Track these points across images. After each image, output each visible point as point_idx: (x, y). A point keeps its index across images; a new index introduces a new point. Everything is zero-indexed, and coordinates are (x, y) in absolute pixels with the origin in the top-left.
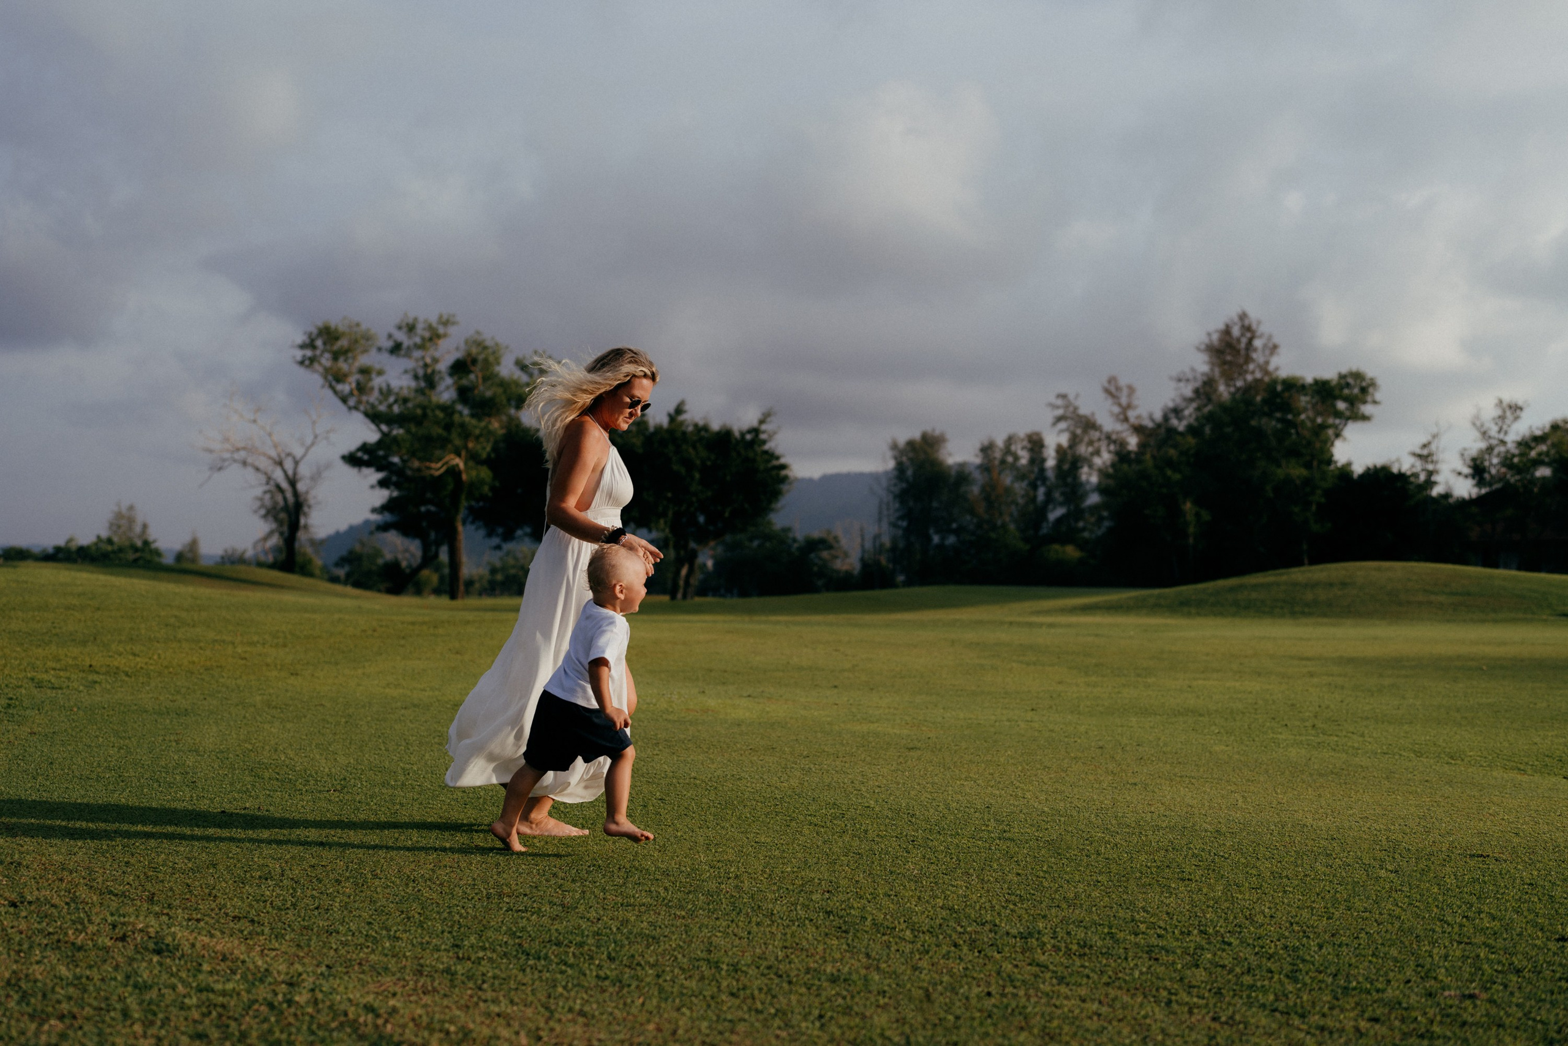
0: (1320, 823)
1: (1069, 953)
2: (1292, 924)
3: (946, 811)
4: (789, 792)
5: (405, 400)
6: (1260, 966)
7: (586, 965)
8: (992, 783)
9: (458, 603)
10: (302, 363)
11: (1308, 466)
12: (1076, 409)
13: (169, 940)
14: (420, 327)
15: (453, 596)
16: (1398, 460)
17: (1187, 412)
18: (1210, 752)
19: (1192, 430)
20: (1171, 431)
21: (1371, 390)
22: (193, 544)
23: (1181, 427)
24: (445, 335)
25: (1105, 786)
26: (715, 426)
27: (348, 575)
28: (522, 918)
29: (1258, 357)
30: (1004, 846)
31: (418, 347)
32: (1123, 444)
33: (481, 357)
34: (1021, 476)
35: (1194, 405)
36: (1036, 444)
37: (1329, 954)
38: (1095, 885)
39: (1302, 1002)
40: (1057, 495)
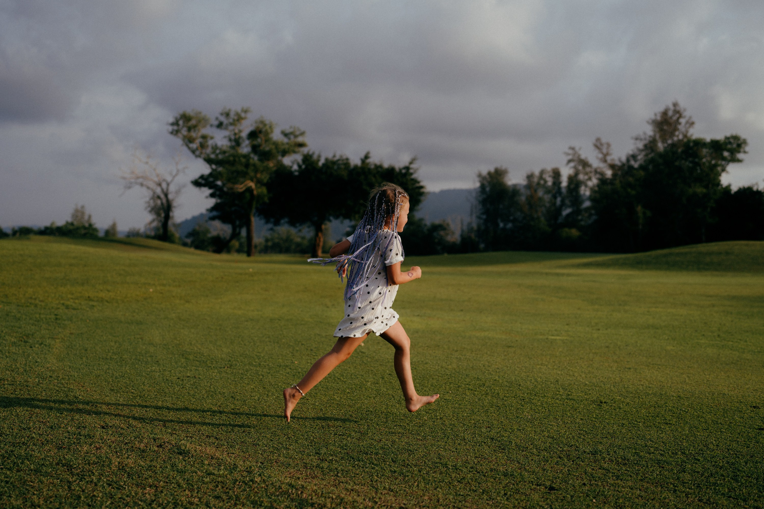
0: (732, 393)
1: (618, 463)
2: (728, 450)
3: (535, 383)
4: (453, 371)
5: (224, 152)
6: (717, 473)
7: (383, 465)
8: (555, 367)
9: (252, 258)
10: (172, 133)
11: (706, 187)
12: (579, 156)
13: (183, 448)
14: (232, 114)
15: (249, 254)
16: (757, 184)
17: (639, 157)
18: (665, 350)
19: (641, 167)
20: (631, 168)
21: (743, 145)
22: (114, 226)
23: (636, 165)
24: (245, 118)
25: (614, 369)
26: (386, 165)
27: (193, 242)
28: (343, 439)
29: (682, 127)
30: (570, 403)
31: (231, 124)
32: (602, 174)
33: (264, 130)
34: (548, 191)
35: (644, 153)
36: (556, 174)
37: (751, 467)
38: (622, 426)
39: (743, 493)
40: (567, 202)
